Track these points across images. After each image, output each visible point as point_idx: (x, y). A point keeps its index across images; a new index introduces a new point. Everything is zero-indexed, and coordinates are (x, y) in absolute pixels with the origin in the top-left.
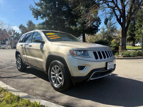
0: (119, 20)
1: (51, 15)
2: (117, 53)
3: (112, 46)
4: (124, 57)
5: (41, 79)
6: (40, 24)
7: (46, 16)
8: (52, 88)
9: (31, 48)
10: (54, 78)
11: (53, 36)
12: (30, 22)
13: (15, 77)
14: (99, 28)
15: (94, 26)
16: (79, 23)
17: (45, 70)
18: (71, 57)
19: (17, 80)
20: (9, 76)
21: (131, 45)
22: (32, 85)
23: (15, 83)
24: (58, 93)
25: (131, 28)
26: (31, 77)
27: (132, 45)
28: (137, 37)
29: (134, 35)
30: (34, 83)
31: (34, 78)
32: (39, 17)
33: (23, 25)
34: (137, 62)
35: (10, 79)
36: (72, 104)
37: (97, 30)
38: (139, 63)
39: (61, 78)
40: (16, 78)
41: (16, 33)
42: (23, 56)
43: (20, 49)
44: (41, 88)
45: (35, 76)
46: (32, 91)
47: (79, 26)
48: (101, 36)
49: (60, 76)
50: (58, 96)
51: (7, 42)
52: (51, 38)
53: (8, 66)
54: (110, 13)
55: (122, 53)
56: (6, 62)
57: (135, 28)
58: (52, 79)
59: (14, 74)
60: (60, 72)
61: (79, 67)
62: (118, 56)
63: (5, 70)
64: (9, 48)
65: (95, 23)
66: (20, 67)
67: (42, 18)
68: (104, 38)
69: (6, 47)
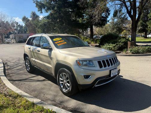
0: (129, 12)
1: (56, 8)
2: (126, 49)
3: (120, 42)
4: (132, 53)
5: (50, 82)
6: (44, 18)
7: (50, 9)
8: (61, 92)
9: (39, 53)
10: (62, 84)
11: (60, 42)
12: (33, 13)
13: (25, 80)
14: (108, 19)
15: (103, 17)
16: (87, 14)
17: (54, 75)
18: (77, 67)
19: (28, 83)
20: (20, 79)
21: (142, 37)
22: (42, 89)
23: (27, 87)
24: (67, 98)
25: (143, 18)
26: (40, 80)
27: (144, 37)
28: (149, 28)
29: (147, 26)
30: (44, 86)
31: (44, 80)
32: (43, 10)
33: (26, 17)
34: (145, 60)
35: (22, 82)
36: (79, 109)
37: (106, 21)
38: (147, 61)
39: (69, 85)
40: (27, 81)
41: (20, 25)
42: (32, 59)
43: (28, 52)
44: (51, 92)
45: (44, 78)
46: (43, 95)
47: (86, 17)
48: (110, 27)
49: (68, 82)
50: (67, 101)
51: (11, 36)
52: (58, 45)
53: (16, 66)
54: (120, 4)
55: (131, 49)
56: (14, 61)
57: (148, 17)
58: (61, 84)
59: (24, 77)
60: (67, 79)
61: (84, 76)
62: (127, 52)
63: (15, 71)
64: (13, 43)
65: (104, 14)
66: (29, 68)
67: (47, 11)
68: (113, 29)
69: (10, 41)
